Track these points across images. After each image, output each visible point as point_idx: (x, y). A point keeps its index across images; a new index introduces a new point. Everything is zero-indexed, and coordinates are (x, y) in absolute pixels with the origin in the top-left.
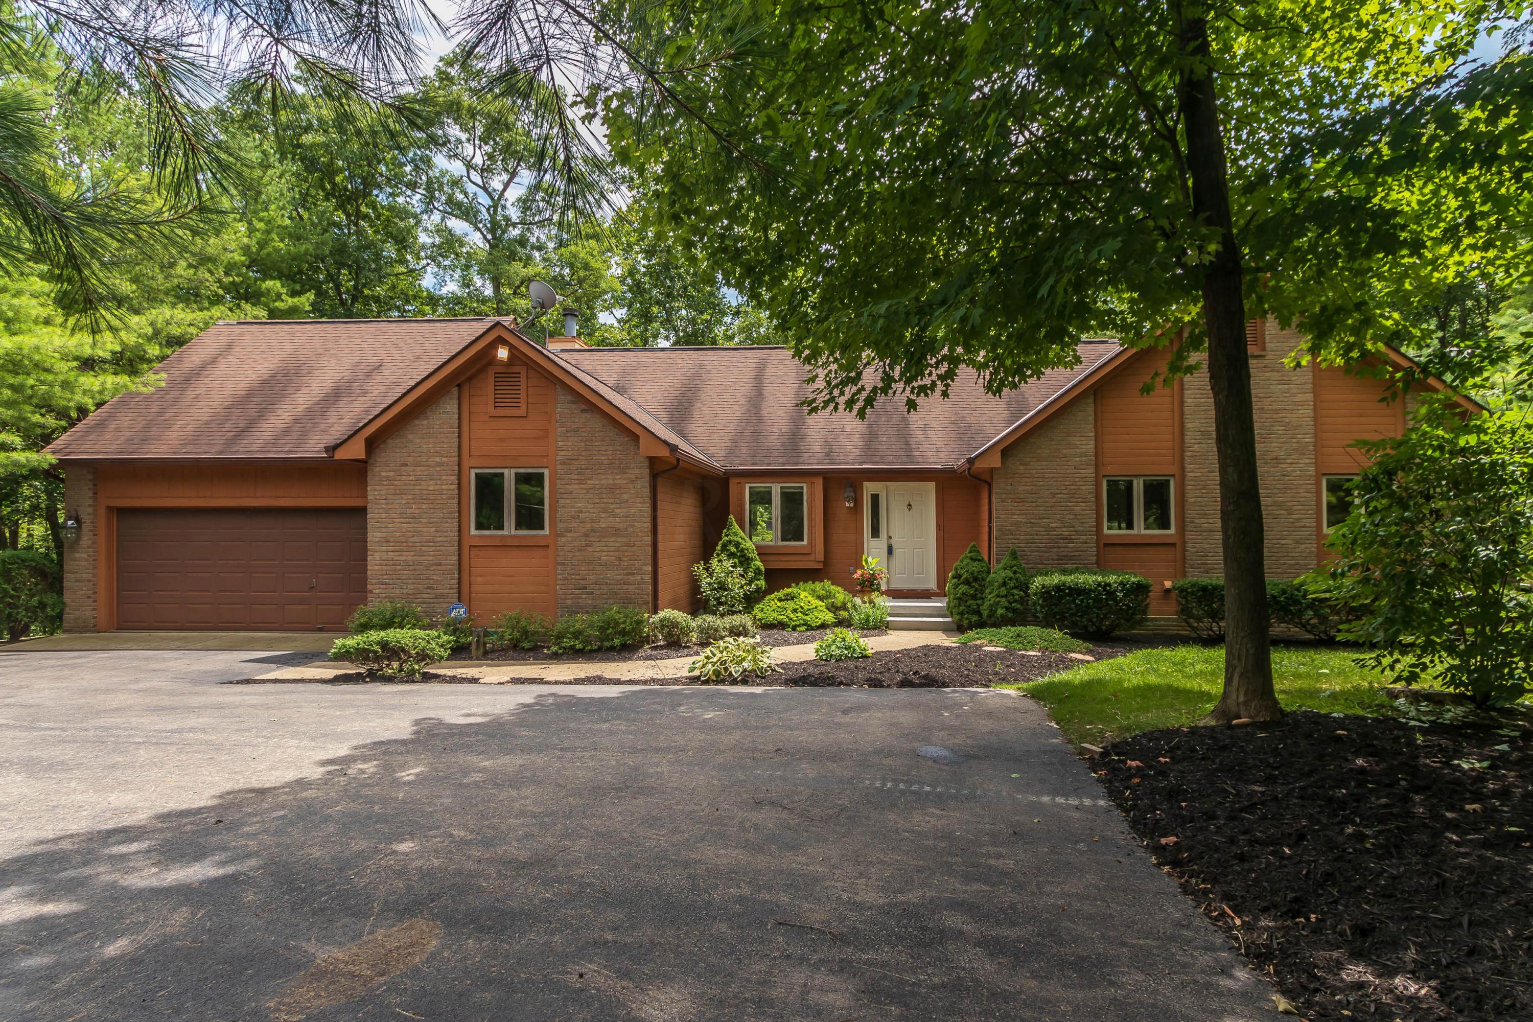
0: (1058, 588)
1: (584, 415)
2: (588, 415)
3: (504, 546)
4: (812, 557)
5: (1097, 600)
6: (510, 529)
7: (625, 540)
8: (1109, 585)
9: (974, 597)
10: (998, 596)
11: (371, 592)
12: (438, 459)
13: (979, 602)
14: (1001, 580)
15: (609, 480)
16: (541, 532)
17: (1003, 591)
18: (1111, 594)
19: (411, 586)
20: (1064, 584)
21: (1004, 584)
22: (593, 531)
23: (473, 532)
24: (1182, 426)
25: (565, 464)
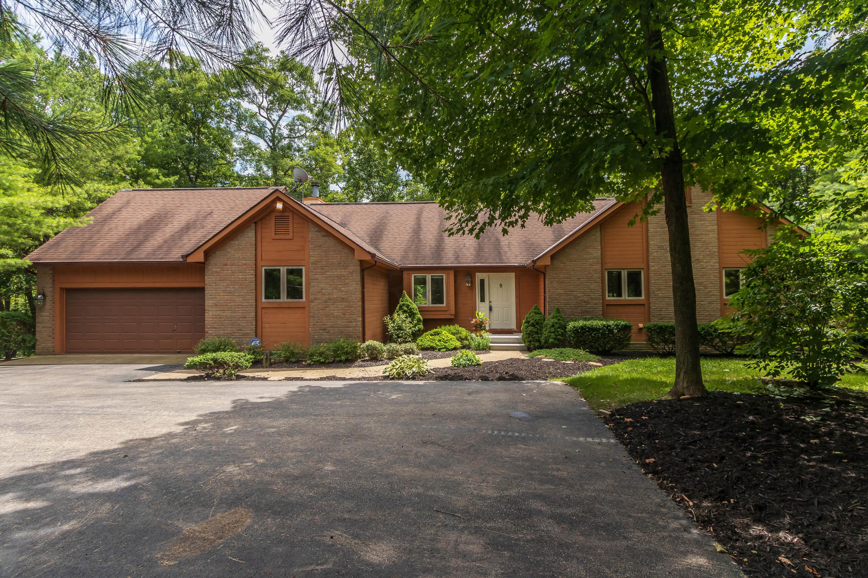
0: (582, 328)
1: (324, 238)
2: (326, 238)
3: (281, 308)
4: (448, 312)
5: (603, 334)
6: (284, 298)
7: (347, 304)
8: (610, 326)
9: (537, 333)
10: (550, 332)
11: (208, 333)
12: (244, 262)
13: (540, 335)
14: (551, 324)
15: (338, 272)
16: (301, 300)
17: (553, 329)
18: (611, 331)
19: (229, 329)
20: (585, 326)
21: (553, 326)
22: (330, 299)
23: (264, 300)
24: (648, 243)
25: (314, 264)
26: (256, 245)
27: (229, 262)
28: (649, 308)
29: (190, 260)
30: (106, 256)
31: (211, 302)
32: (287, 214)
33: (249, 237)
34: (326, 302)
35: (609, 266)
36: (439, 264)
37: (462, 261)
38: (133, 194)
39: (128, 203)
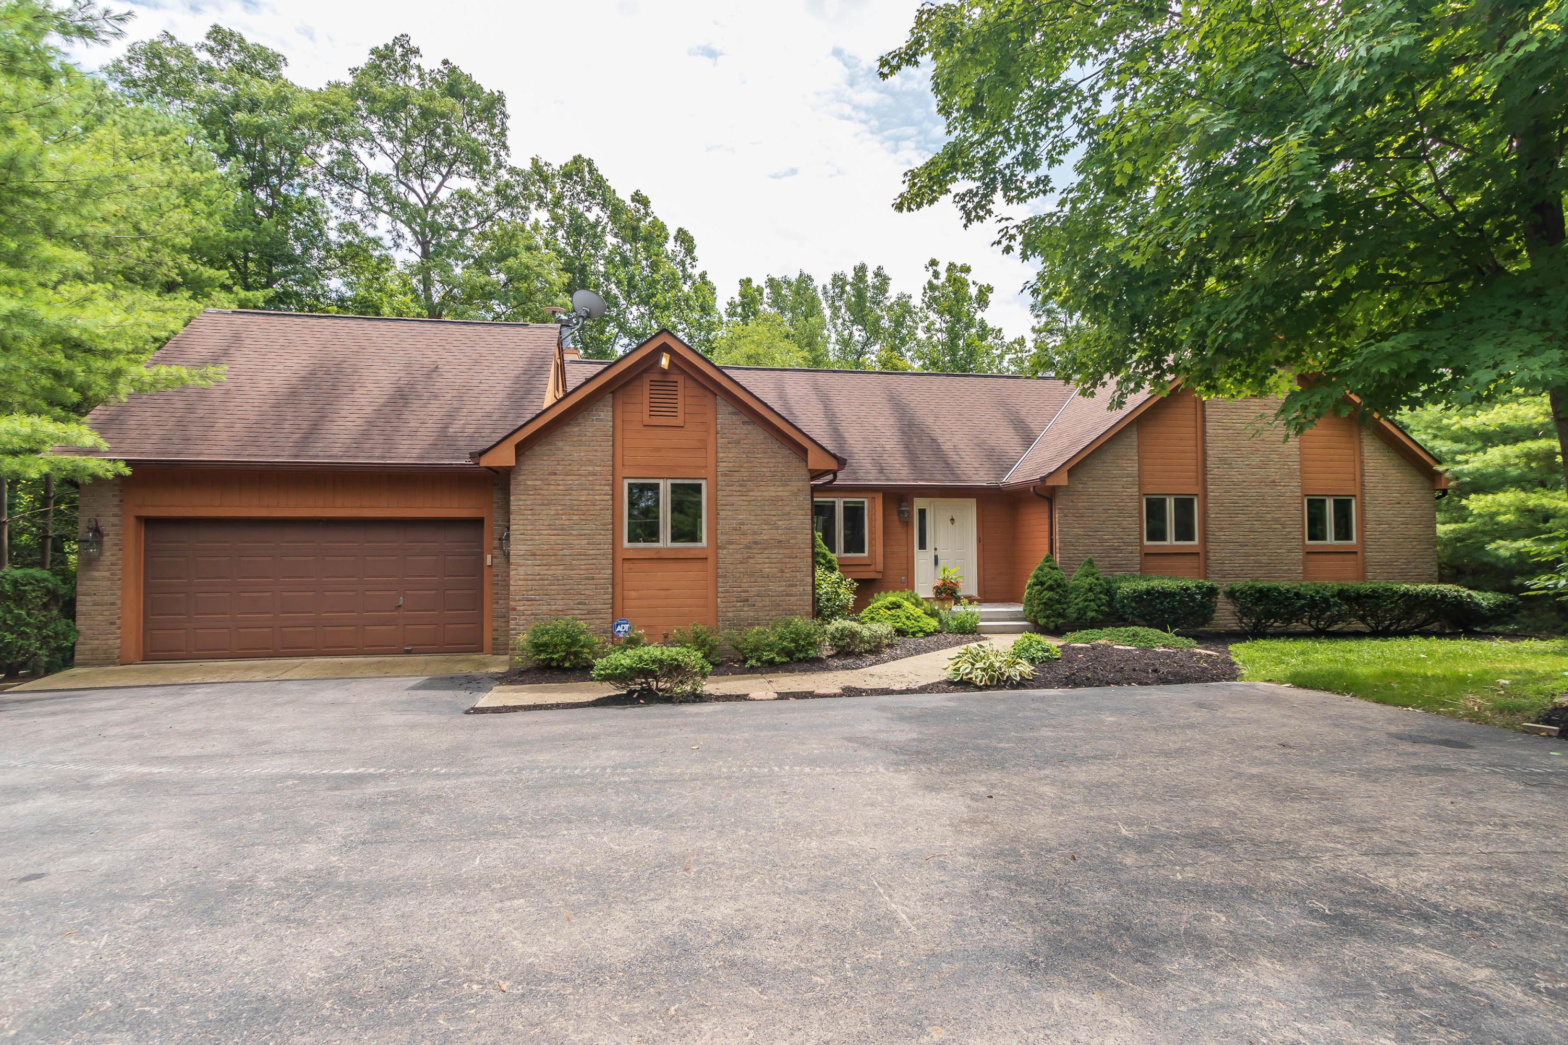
0: (1148, 592)
1: (745, 427)
2: (750, 427)
3: (660, 559)
4: (872, 568)
5: (1181, 602)
6: (665, 541)
7: (787, 551)
8: (1188, 589)
9: (1059, 602)
10: (1086, 601)
11: (514, 609)
12: (590, 468)
13: (1065, 606)
14: (1087, 586)
15: (771, 491)
16: (698, 545)
17: (1091, 595)
18: (1191, 597)
19: (561, 602)
20: (1153, 588)
21: (1091, 590)
22: (756, 543)
23: (626, 544)
24: (1204, 453)
25: (726, 475)
26: (613, 436)
27: (560, 468)
28: (1207, 558)
29: (485, 462)
30: (253, 450)
31: (524, 547)
32: (672, 378)
33: (601, 420)
34: (749, 548)
35: (1150, 489)
36: (857, 480)
37: (893, 476)
38: (239, 320)
39: (237, 338)
